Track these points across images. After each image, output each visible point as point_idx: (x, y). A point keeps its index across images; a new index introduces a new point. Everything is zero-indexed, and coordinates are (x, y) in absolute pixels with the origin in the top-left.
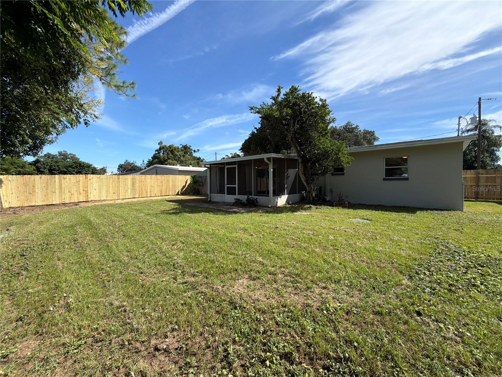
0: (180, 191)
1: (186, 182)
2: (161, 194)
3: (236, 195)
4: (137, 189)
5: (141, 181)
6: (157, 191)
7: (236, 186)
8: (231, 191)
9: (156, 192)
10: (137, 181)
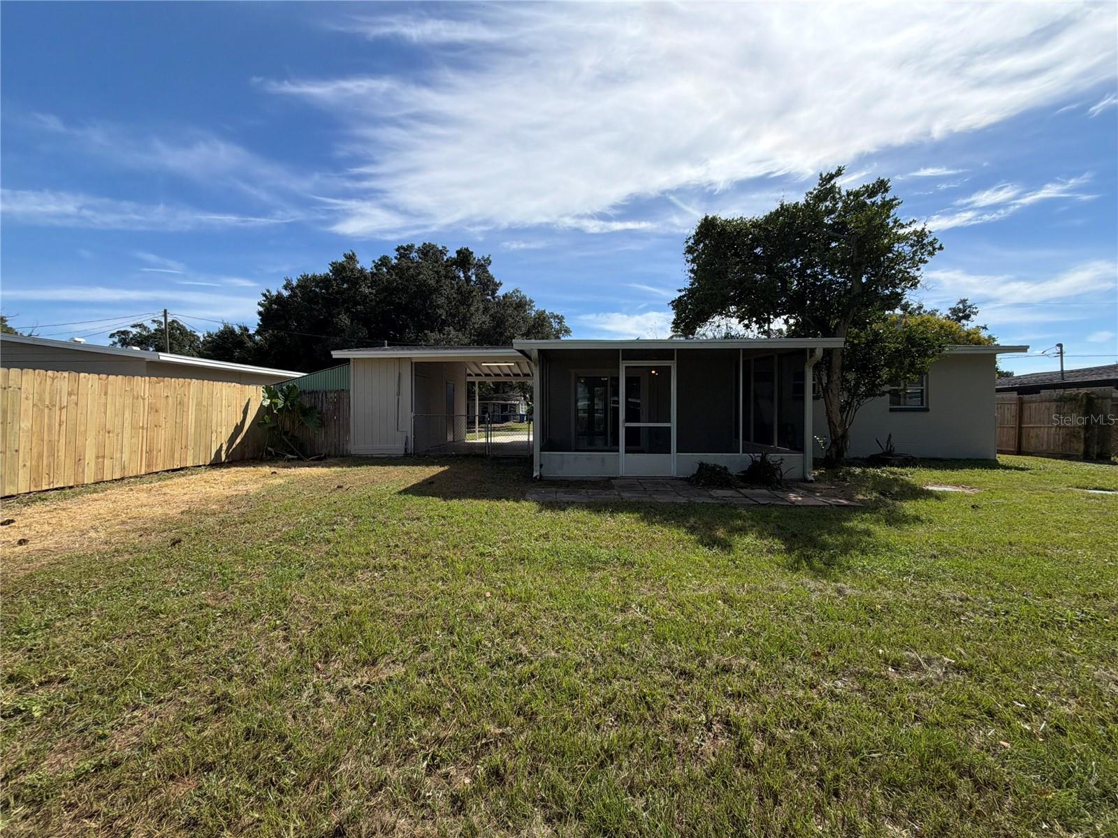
0: (224, 448)
1: (245, 412)
2: (148, 466)
3: (670, 453)
4: (23, 446)
5: (45, 406)
6: (133, 452)
7: (673, 425)
8: (658, 443)
9: (125, 457)
10: (27, 406)
